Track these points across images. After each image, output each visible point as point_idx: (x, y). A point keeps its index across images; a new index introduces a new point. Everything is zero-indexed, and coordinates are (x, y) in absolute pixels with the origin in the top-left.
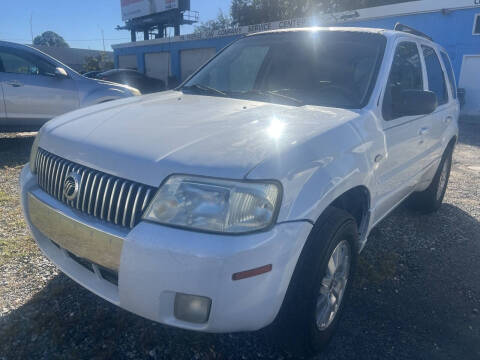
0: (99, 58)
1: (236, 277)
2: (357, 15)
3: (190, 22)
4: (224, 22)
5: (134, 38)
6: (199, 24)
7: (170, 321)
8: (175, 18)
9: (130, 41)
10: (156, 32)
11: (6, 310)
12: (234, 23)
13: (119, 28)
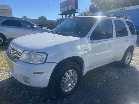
0: (54, 22)
1: (34, 73)
2: (124, 9)
3: (78, 12)
4: (87, 12)
5: (63, 17)
6: (80, 13)
7: (23, 83)
8: (74, 11)
9: (62, 18)
10: (69, 15)
11: (2, 80)
12: (90, 12)
13: (59, 14)
